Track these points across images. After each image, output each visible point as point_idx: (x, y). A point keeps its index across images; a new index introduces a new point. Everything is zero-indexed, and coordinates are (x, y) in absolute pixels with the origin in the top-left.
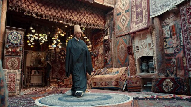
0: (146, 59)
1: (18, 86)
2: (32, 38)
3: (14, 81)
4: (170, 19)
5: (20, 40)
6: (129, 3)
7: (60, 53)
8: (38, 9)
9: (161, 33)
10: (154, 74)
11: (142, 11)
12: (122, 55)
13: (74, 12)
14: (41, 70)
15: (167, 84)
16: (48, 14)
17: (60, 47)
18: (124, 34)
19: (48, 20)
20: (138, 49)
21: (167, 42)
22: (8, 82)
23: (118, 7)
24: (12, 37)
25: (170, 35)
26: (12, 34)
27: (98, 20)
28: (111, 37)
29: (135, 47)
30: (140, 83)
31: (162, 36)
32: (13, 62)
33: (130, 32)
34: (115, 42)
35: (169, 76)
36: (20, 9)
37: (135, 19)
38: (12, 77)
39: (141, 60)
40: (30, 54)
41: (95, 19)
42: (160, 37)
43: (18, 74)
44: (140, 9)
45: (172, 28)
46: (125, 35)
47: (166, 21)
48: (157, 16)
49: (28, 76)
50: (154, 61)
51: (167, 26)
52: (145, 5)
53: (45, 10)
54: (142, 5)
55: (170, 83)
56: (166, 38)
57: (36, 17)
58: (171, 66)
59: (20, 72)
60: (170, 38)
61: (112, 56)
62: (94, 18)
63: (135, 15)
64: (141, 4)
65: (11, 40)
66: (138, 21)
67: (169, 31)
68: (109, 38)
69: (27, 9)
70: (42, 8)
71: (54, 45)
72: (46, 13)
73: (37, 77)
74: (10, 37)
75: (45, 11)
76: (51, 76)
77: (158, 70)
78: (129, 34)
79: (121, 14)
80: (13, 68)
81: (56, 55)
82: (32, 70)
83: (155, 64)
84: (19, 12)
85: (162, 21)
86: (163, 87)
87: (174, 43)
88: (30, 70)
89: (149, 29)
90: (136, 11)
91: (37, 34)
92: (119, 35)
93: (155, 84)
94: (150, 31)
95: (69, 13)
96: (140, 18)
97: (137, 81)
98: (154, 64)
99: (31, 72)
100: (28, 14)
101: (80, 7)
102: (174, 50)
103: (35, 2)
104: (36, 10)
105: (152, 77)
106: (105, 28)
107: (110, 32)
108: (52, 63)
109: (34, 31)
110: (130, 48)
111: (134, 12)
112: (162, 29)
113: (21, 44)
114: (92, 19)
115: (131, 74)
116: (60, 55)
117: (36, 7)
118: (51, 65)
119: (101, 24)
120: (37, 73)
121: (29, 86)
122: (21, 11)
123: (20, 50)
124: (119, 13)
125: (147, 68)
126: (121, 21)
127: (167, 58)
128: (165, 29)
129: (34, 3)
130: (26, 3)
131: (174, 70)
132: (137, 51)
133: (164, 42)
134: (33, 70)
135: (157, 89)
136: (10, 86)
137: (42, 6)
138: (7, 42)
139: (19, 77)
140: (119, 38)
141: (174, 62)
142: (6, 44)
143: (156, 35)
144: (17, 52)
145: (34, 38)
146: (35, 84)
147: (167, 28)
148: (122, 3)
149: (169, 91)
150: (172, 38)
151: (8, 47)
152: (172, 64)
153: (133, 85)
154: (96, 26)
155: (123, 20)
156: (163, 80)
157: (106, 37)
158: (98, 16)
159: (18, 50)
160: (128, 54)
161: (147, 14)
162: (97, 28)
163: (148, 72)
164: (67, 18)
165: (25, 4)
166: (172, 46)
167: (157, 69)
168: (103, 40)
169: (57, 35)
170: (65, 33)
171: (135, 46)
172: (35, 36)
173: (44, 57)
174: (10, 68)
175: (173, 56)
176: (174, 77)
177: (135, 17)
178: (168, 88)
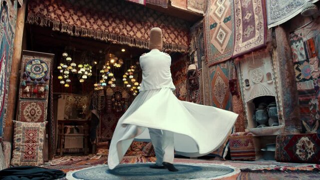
0: (264, 102)
1: (40, 150)
2: (67, 70)
3: (34, 142)
4: (305, 28)
5: (46, 72)
6: (230, 6)
7: (114, 96)
8: (75, 20)
9: (289, 54)
10: (277, 129)
11: (253, 18)
12: (220, 96)
13: (137, 25)
14: (82, 126)
15: (303, 145)
16: (92, 29)
17: (113, 85)
18: (223, 60)
19: (92, 38)
20: (249, 85)
21: (300, 71)
22: (25, 144)
23: (211, 14)
24: (32, 67)
25: (305, 56)
26: (32, 62)
27: (177, 37)
28: (200, 66)
29: (244, 81)
30: (253, 145)
31: (291, 60)
32: (33, 109)
33: (234, 55)
34: (208, 75)
35: (306, 132)
36: (46, 22)
37: (241, 32)
38: (31, 135)
39: (253, 104)
40: (64, 98)
41: (172, 36)
42: (287, 61)
43: (40, 130)
44: (250, 15)
45: (308, 44)
46: (224, 62)
47: (297, 32)
48: (280, 25)
49: (60, 137)
50: (279, 105)
51: (300, 42)
52: (258, 7)
53: (86, 22)
54: (252, 7)
55: (309, 144)
56: (299, 63)
57: (72, 34)
58: (309, 112)
59: (44, 128)
60: (306, 62)
61: (202, 99)
62: (171, 33)
63: (241, 26)
64: (251, 5)
65: (29, 73)
66: (246, 35)
67: (304, 50)
68: (197, 68)
69: (57, 22)
70: (81, 19)
71: (104, 82)
72: (88, 27)
73: (75, 138)
74: (28, 68)
75: (88, 24)
76: (98, 135)
77: (285, 121)
78: (232, 59)
79: (216, 26)
80: (32, 121)
81: (106, 100)
82: (67, 126)
83: (280, 111)
84: (44, 26)
85: (290, 33)
86: (296, 150)
87: (314, 71)
88: (64, 126)
89: (268, 48)
90: (242, 18)
91: (74, 64)
92: (215, 63)
93: (281, 147)
94: (269, 51)
95: (128, 26)
96: (250, 29)
97: (247, 142)
98: (278, 110)
99: (65, 129)
100: (58, 29)
101: (146, 16)
102: (315, 84)
103: (71, 11)
104: (72, 23)
105: (276, 134)
106: (190, 51)
107: (198, 57)
108: (99, 114)
109: (69, 59)
110: (235, 82)
111: (239, 20)
112: (290, 46)
113: (46, 80)
114: (167, 35)
115: (236, 128)
116: (113, 99)
117: (72, 18)
118: (98, 117)
119: (182, 44)
120: (75, 131)
121: (61, 153)
122: (48, 24)
123: (45, 90)
124: (212, 24)
125: (265, 118)
126: (218, 37)
127: (301, 99)
128: (297, 46)
129: (69, 11)
130: (56, 12)
131: (316, 120)
132: (247, 88)
133: (296, 71)
134: (69, 127)
135: (284, 155)
136: (27, 151)
137: (82, 16)
138: (24, 76)
139: (43, 135)
140: (214, 67)
141: (315, 105)
142: (21, 79)
143: (281, 59)
144: (41, 94)
145: (70, 71)
146: (72, 151)
147: (300, 45)
148: (218, 6)
149: (308, 158)
150: (310, 62)
151: (25, 84)
152: (311, 109)
153: (241, 149)
154: (174, 48)
155: (221, 35)
156: (295, 139)
157: (192, 67)
158: (177, 31)
159: (42, 89)
160: (231, 95)
161: (262, 22)
162: (176, 51)
163: (267, 124)
164: (124, 34)
165: (55, 14)
166: (310, 76)
167: (283, 119)
168: (186, 72)
169: (108, 66)
170: (122, 62)
171: (242, 79)
172: (71, 68)
173: (88, 104)
174: (28, 120)
175: (312, 95)
176: (316, 132)
177: (242, 29)
178: (307, 153)
